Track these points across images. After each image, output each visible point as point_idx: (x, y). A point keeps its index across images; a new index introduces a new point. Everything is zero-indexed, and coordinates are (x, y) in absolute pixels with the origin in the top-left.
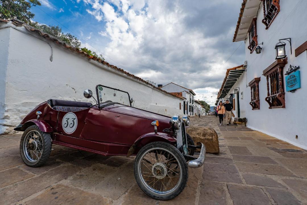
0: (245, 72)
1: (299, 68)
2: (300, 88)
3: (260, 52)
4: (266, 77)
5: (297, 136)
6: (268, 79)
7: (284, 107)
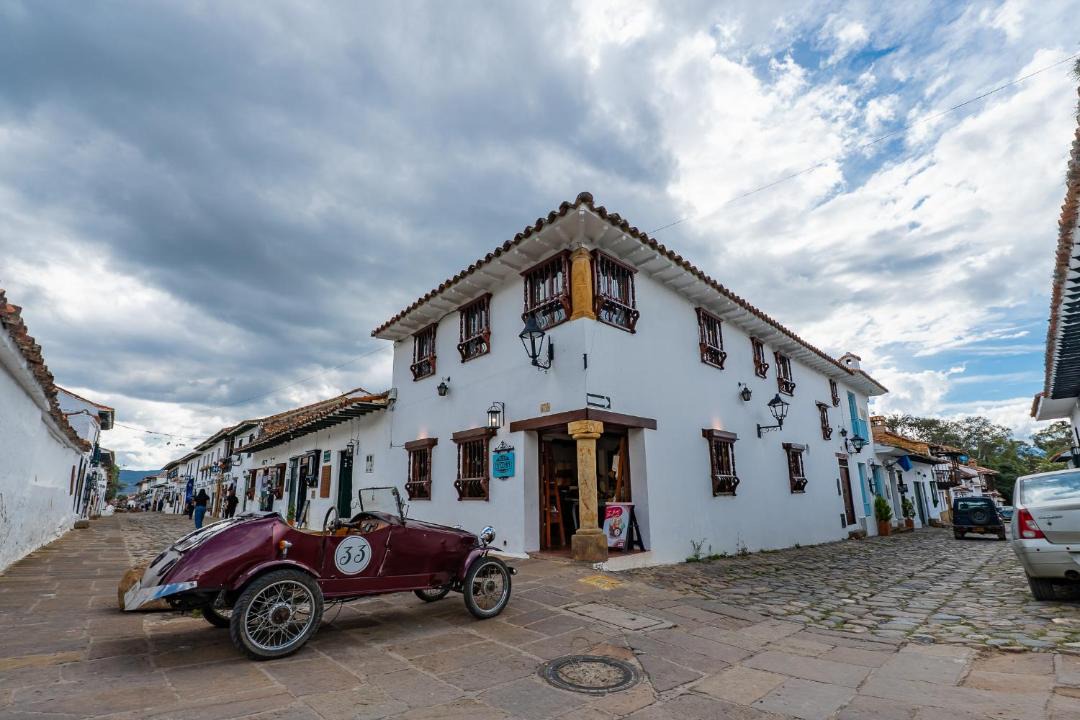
0: (388, 412)
1: (513, 449)
2: (513, 476)
3: (444, 394)
4: (456, 445)
5: (505, 542)
6: (459, 448)
7: (487, 500)
